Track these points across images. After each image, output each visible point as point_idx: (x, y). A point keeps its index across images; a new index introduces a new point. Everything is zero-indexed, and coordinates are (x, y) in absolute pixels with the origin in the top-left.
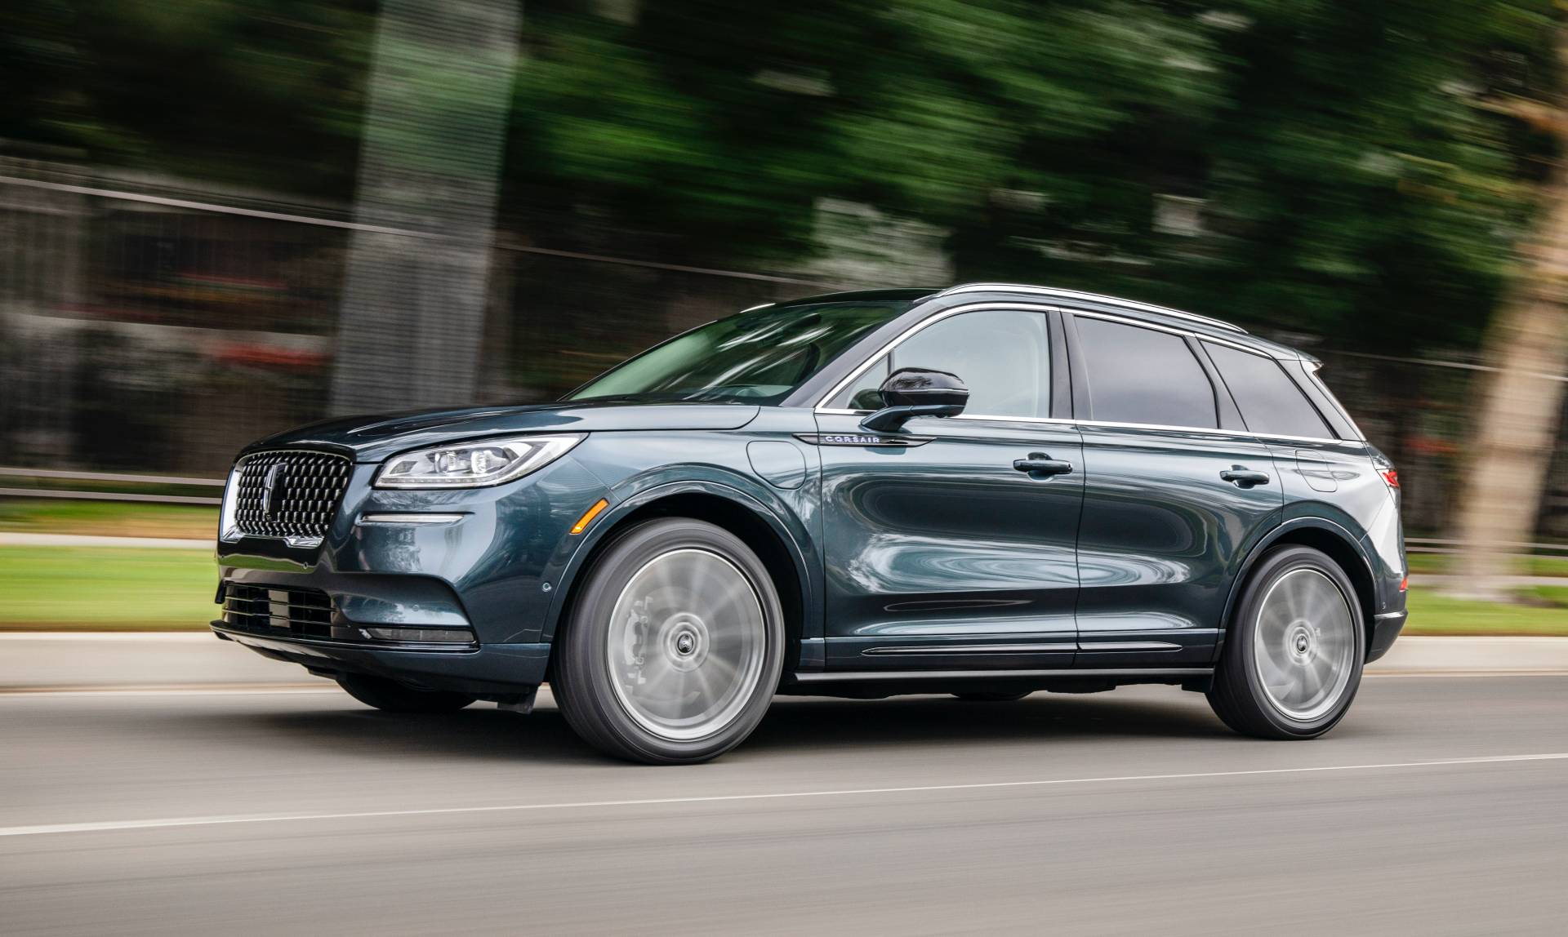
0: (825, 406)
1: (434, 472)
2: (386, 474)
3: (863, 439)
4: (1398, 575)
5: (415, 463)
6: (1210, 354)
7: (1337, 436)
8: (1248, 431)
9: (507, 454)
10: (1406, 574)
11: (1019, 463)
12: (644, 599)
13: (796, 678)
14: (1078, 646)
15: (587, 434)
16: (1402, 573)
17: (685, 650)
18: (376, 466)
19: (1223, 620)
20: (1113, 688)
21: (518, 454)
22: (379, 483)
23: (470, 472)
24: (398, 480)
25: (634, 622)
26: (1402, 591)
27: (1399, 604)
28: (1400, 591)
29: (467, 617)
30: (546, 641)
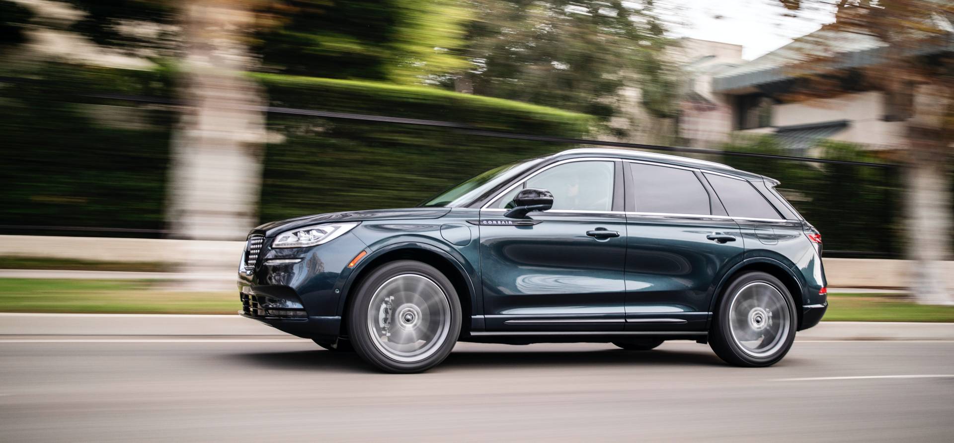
0: (488, 207)
1: (297, 241)
2: (276, 242)
3: (503, 222)
4: (821, 286)
5: (289, 237)
6: (708, 180)
7: (784, 218)
8: (728, 215)
9: (322, 232)
10: (826, 285)
11: (590, 233)
12: (389, 297)
13: (470, 334)
14: (626, 320)
15: (360, 222)
16: (823, 285)
17: (408, 320)
18: (272, 238)
19: (711, 308)
21: (328, 232)
22: (274, 246)
23: (310, 240)
24: (282, 245)
25: (384, 307)
26: (822, 294)
27: (822, 300)
28: (820, 294)
29: (303, 305)
30: (339, 316)
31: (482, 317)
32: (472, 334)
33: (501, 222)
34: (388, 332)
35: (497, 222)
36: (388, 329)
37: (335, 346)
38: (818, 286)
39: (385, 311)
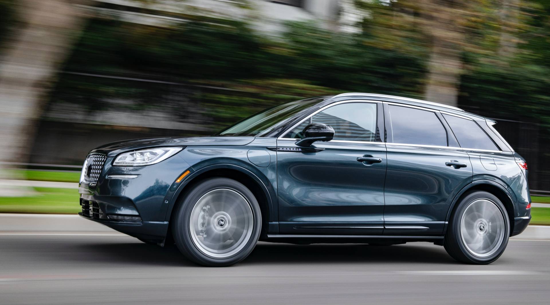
1: (133, 160)
2: (117, 161)
3: (295, 150)
4: (527, 203)
5: (127, 157)
6: (445, 118)
7: (500, 149)
8: (460, 147)
9: (155, 154)
10: (530, 202)
11: (359, 159)
12: (206, 206)
13: (267, 236)
14: (384, 227)
15: (185, 147)
16: (528, 202)
17: (221, 225)
18: (113, 158)
19: (447, 219)
20: (405, 243)
21: (159, 154)
22: (114, 164)
23: (144, 160)
24: (121, 163)
25: (202, 215)
26: (528, 209)
27: (528, 213)
28: (527, 209)
29: (138, 211)
30: (167, 221)
31: (278, 223)
32: (269, 236)
33: (293, 149)
34: (205, 234)
35: (290, 149)
36: (205, 232)
37: (162, 245)
38: (525, 202)
39: (203, 217)
